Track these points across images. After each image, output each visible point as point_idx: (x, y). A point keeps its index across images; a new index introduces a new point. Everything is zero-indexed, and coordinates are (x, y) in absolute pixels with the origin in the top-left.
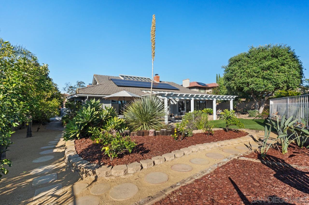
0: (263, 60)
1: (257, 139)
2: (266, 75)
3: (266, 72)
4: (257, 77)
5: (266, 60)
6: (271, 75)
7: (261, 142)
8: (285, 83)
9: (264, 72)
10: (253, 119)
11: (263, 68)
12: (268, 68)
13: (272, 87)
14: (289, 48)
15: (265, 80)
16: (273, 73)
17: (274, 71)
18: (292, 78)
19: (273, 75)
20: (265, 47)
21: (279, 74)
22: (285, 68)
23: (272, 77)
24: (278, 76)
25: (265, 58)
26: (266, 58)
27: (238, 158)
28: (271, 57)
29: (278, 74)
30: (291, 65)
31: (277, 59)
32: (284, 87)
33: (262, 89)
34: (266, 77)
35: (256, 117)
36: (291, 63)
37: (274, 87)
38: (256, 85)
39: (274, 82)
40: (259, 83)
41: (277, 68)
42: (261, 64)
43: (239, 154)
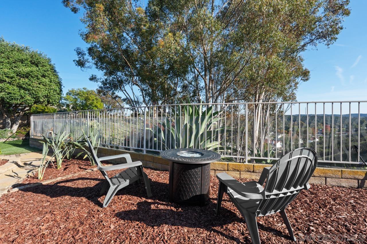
0: (18, 63)
1: (21, 164)
2: (23, 83)
3: (24, 80)
4: (10, 84)
5: (23, 64)
6: (30, 85)
7: (28, 166)
8: (46, 97)
9: (20, 79)
10: (4, 141)
11: (20, 73)
12: (27, 76)
13: (31, 100)
14: (49, 60)
15: (23, 90)
16: (33, 84)
17: (33, 81)
18: (53, 93)
19: (32, 86)
20: (21, 48)
21: (40, 86)
22: (46, 80)
23: (31, 88)
24: (38, 88)
25: (22, 61)
26: (24, 62)
27: (8, 191)
28: (29, 63)
29: (38, 85)
30: (52, 79)
31: (38, 68)
32: (44, 101)
33: (17, 100)
34: (24, 86)
35: (9, 138)
36: (52, 77)
37: (33, 100)
38: (8, 94)
39: (34, 95)
40: (12, 92)
41: (38, 79)
42: (15, 67)
43: (7, 188)
